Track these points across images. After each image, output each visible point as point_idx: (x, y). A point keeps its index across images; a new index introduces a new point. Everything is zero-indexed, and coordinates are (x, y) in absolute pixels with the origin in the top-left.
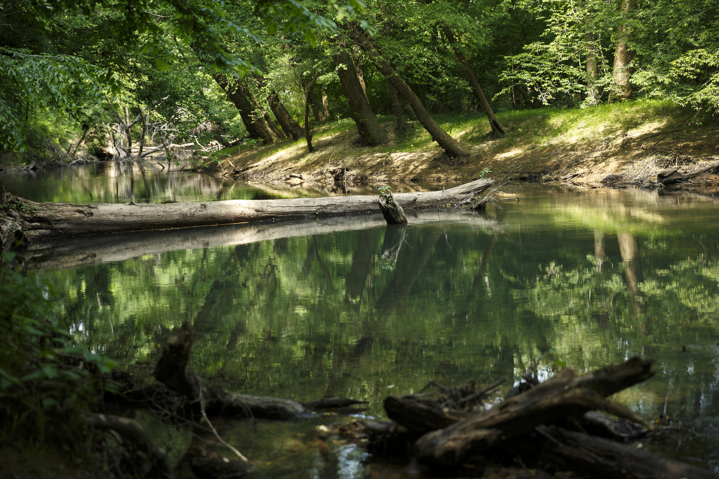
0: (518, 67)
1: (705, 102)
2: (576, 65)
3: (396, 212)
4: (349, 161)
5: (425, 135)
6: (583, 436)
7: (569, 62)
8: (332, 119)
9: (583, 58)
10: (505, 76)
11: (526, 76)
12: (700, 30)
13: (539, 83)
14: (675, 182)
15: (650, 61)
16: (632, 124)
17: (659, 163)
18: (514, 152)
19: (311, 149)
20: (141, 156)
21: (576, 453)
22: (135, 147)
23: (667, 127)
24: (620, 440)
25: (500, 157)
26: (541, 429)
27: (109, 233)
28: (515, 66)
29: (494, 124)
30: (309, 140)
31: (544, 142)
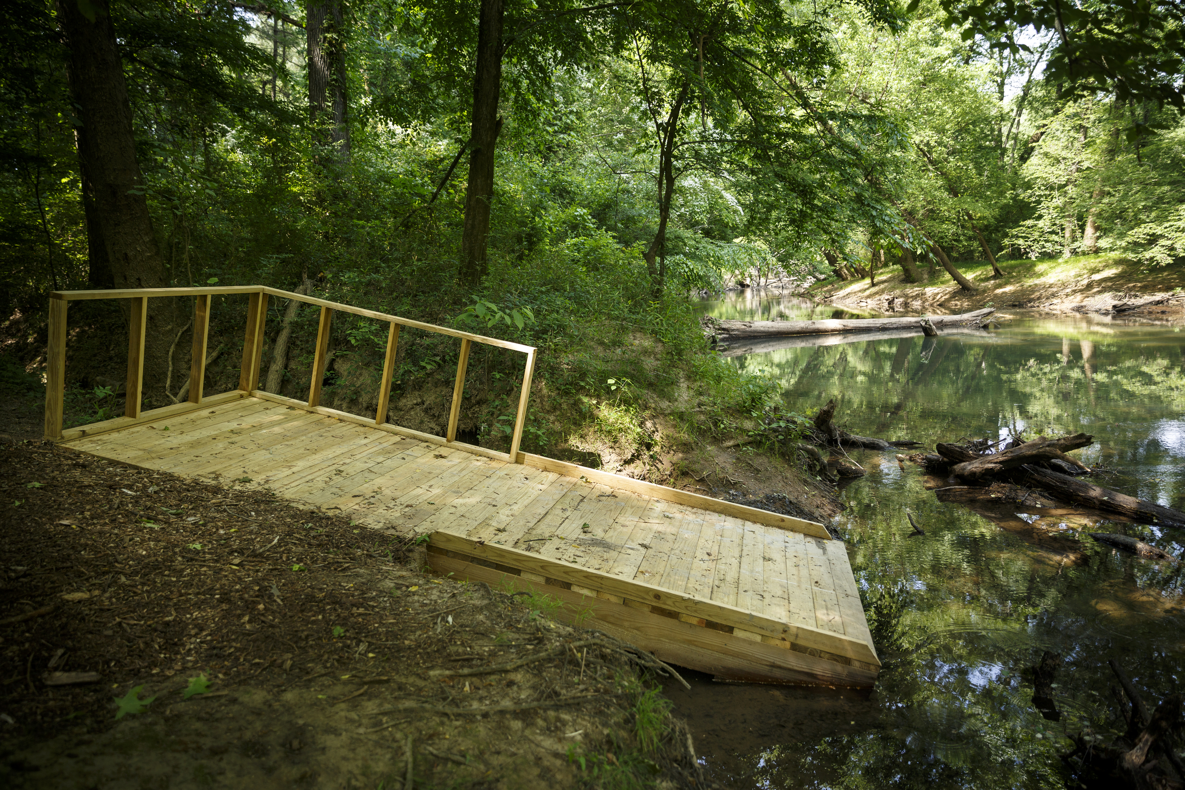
0: (1017, 237)
1: (1152, 258)
2: (1057, 234)
3: (931, 330)
4: (898, 292)
5: (948, 276)
6: (1049, 471)
7: (1053, 232)
8: (886, 265)
9: (1063, 229)
10: (1006, 242)
11: (1021, 242)
12: (1151, 211)
13: (1030, 246)
14: (1124, 310)
15: (1111, 230)
16: (1095, 271)
17: (1114, 297)
18: (1009, 289)
19: (873, 285)
20: (766, 286)
21: (1044, 480)
22: (763, 280)
23: (1122, 273)
24: (1071, 474)
25: (999, 291)
26: (1025, 465)
27: (760, 337)
28: (1013, 236)
29: (996, 270)
30: (872, 279)
31: (1029, 282)
